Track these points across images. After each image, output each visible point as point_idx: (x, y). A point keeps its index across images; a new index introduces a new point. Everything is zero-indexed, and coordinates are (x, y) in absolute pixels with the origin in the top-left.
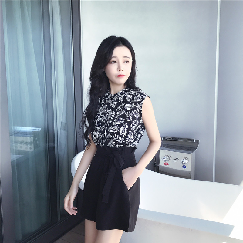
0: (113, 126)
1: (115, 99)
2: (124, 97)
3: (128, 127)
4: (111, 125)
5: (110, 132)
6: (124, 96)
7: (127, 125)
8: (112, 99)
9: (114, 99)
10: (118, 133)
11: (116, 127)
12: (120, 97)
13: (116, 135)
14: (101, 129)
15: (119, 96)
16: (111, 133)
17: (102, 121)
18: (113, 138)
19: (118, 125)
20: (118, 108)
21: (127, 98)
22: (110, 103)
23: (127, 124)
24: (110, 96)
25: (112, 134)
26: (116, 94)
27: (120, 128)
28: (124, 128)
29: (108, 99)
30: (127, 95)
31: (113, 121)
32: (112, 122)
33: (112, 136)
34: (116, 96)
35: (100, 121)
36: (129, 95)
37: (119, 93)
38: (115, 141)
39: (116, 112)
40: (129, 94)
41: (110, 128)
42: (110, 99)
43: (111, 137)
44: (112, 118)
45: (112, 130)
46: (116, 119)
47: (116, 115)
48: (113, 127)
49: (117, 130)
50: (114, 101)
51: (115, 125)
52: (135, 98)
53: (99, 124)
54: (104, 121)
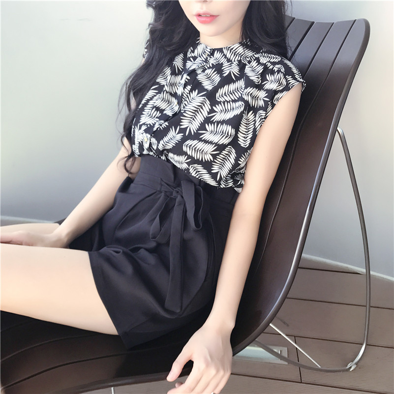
1: (214, 62)
2: (242, 66)
3: (237, 160)
4: (197, 136)
5: (189, 153)
6: (240, 61)
7: (233, 155)
8: (206, 61)
9: (212, 61)
11: (210, 148)
12: (229, 60)
13: (199, 168)
16: (189, 157)
18: (187, 171)
19: (216, 144)
20: (221, 91)
21: (248, 70)
22: (199, 71)
23: (234, 151)
24: (200, 49)
27: (218, 154)
28: (224, 159)
29: (195, 58)
30: (249, 62)
31: (202, 127)
32: (198, 130)
34: (217, 55)
36: (254, 64)
37: (228, 49)
39: (214, 102)
40: (258, 60)
41: (189, 142)
43: (185, 165)
44: (200, 118)
45: (196, 150)
46: (212, 122)
47: (212, 111)
48: (200, 145)
49: (208, 157)
50: (209, 68)
51: (206, 142)
52: (269, 77)
53: (156, 114)
54: (170, 114)
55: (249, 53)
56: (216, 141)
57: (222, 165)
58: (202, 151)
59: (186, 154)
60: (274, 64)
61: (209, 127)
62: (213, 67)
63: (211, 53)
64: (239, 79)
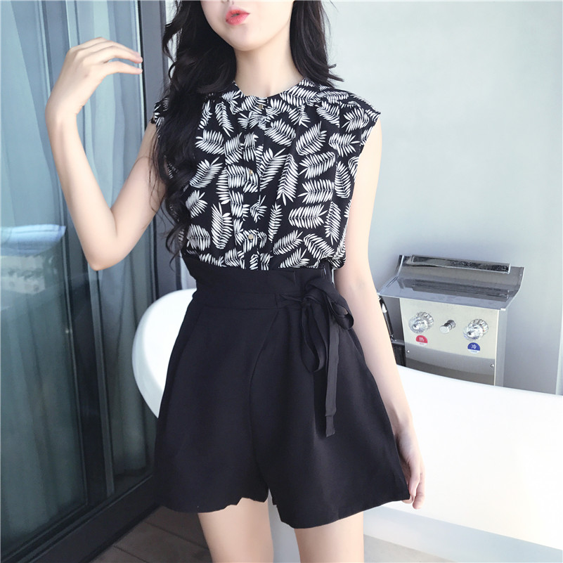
0: (305, 205)
1: (274, 113)
3: (342, 214)
6: (305, 105)
7: (337, 211)
10: (320, 231)
13: (314, 237)
14: (249, 213)
15: (287, 104)
17: (246, 189)
18: (302, 246)
20: (299, 144)
23: (336, 206)
24: (249, 102)
25: (304, 232)
26: (277, 97)
27: (327, 214)
28: (330, 218)
32: (297, 194)
33: (301, 238)
34: (275, 104)
35: (239, 189)
36: (326, 105)
37: (286, 93)
38: (308, 255)
42: (254, 114)
43: (298, 241)
44: (291, 180)
49: (319, 221)
51: (311, 205)
52: (349, 116)
53: (239, 197)
54: (254, 190)
55: (311, 95)
56: (321, 200)
57: (331, 225)
58: (311, 217)
60: (345, 102)
62: (276, 118)
63: (268, 104)
64: (310, 125)
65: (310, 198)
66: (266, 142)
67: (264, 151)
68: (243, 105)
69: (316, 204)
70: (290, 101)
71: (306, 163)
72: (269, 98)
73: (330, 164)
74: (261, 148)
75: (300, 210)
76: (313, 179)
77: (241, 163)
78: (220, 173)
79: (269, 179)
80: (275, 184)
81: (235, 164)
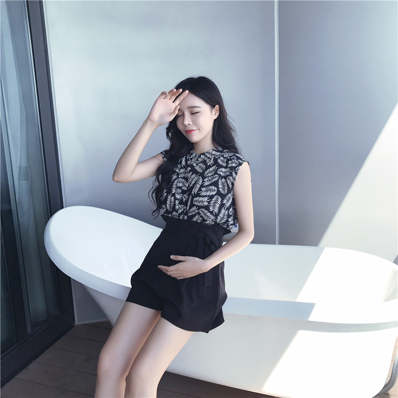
1: (202, 160)
5: (197, 204)
14: (182, 198)
17: (183, 188)
23: (219, 197)
27: (210, 201)
30: (219, 158)
32: (198, 192)
33: (198, 209)
35: (180, 188)
37: (207, 153)
43: (197, 211)
47: (203, 181)
50: (200, 163)
51: (203, 196)
52: (230, 162)
53: (179, 191)
54: (186, 189)
55: (218, 153)
56: (208, 194)
57: (214, 206)
58: (202, 201)
59: (195, 205)
60: (230, 156)
61: (203, 189)
62: (202, 162)
63: (200, 156)
64: (213, 165)
65: (204, 194)
66: (194, 171)
67: (192, 174)
68: (192, 156)
69: (206, 196)
70: (208, 156)
71: (206, 180)
72: (201, 154)
73: (216, 179)
74: (191, 173)
75: (198, 198)
76: (207, 186)
77: (184, 178)
78: (175, 180)
79: (191, 185)
80: (192, 187)
81: (182, 178)
